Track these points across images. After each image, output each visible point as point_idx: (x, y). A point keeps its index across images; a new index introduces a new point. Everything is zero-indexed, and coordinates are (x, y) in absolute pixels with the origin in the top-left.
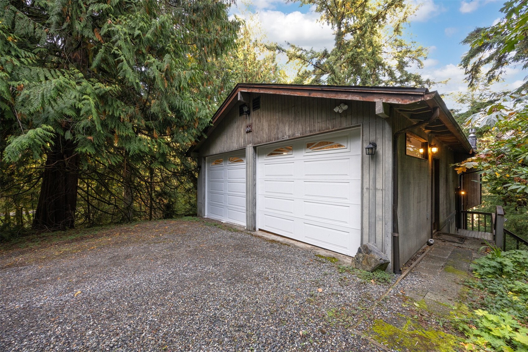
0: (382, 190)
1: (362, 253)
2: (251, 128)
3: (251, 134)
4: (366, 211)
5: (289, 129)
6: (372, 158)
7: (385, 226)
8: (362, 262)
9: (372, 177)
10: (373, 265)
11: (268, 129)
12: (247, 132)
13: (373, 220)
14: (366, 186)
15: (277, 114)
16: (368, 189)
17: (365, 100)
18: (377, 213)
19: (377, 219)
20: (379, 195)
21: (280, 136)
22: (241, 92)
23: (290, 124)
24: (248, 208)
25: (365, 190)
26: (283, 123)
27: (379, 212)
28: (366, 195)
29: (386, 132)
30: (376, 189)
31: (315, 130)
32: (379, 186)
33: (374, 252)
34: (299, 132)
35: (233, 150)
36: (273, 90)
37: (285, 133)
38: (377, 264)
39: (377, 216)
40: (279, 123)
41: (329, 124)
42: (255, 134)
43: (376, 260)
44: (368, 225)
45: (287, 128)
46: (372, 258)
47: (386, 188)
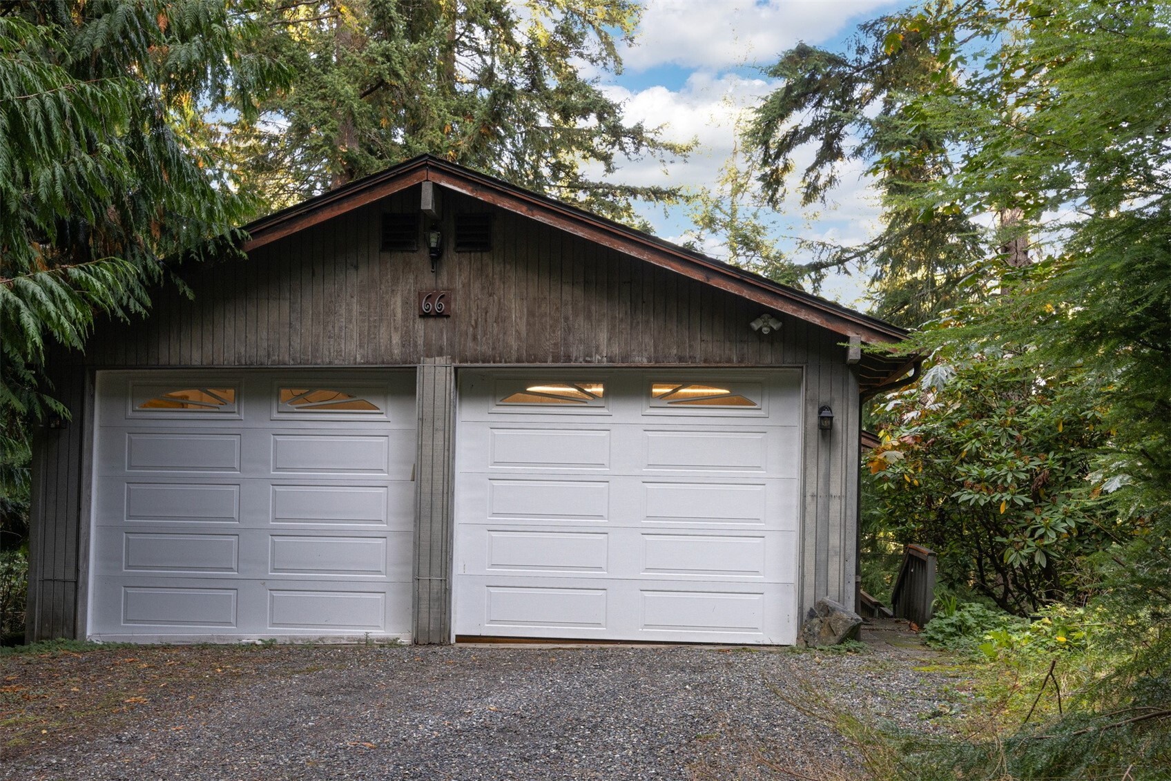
0: (840, 498)
1: (817, 617)
2: (448, 303)
3: (442, 323)
4: (810, 541)
5: (609, 340)
6: (824, 436)
7: (844, 565)
8: (819, 633)
9: (821, 474)
10: (841, 633)
11: (528, 323)
12: (425, 316)
13: (823, 556)
14: (811, 490)
15: (567, 288)
16: (814, 496)
17: (831, 328)
18: (831, 542)
19: (831, 553)
20: (835, 506)
21: (575, 351)
22: (437, 187)
23: (614, 327)
24: (424, 571)
25: (809, 498)
26: (589, 317)
27: (835, 540)
28: (811, 508)
29: (850, 391)
30: (829, 496)
31: (692, 358)
32: (835, 489)
33: (838, 609)
34: (645, 354)
35: (338, 363)
36: (587, 230)
37: (597, 348)
38: (847, 628)
39: (830, 547)
40: (576, 315)
41: (730, 350)
42: (463, 327)
43: (846, 622)
44: (813, 568)
45: (603, 337)
46: (840, 619)
47: (848, 493)
